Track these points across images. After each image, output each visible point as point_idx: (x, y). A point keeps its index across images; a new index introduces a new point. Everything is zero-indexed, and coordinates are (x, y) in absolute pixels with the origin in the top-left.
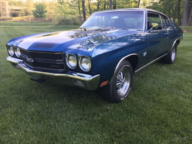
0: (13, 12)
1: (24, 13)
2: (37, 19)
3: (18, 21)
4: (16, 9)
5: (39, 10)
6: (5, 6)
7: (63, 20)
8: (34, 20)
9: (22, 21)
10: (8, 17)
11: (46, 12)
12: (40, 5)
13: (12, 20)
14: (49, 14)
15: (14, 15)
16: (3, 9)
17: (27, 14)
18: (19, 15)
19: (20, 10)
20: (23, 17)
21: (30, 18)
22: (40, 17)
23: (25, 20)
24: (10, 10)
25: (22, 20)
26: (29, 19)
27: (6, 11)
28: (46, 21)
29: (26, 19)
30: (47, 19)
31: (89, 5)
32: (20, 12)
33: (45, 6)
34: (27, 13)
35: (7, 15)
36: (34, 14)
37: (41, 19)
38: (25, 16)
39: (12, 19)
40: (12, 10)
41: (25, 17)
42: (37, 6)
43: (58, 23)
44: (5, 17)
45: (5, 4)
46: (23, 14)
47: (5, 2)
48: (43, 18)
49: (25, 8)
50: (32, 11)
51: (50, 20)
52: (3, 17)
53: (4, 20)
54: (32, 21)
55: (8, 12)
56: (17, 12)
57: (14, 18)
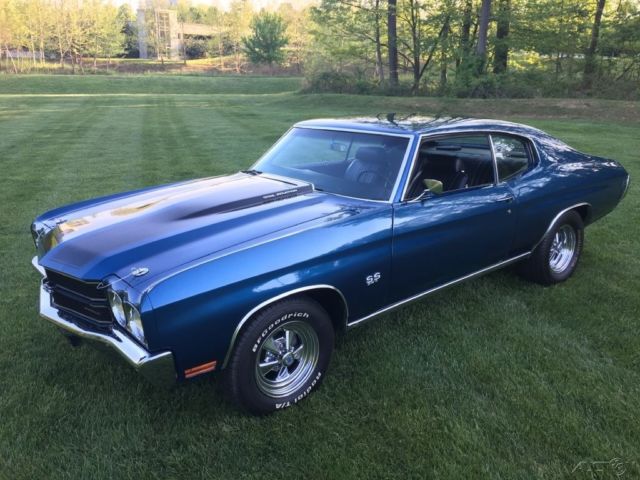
0: (190, 42)
1: (220, 46)
2: (258, 67)
3: (203, 72)
4: (200, 34)
5: (264, 37)
6: (168, 24)
7: (325, 76)
8: (250, 68)
9: (213, 71)
10: (175, 59)
11: (285, 42)
12: (267, 22)
13: (185, 70)
14: (294, 49)
15: (193, 53)
16: (162, 34)
17: (229, 49)
18: (207, 54)
19: (209, 37)
20: (218, 59)
21: (236, 63)
22: (265, 59)
23: (223, 69)
24: (182, 37)
25: (215, 69)
26: (233, 66)
27: (169, 40)
28: (286, 70)
29: (226, 65)
30: (288, 65)
31: (415, 24)
32: (210, 43)
33: (282, 23)
34: (230, 47)
35: (172, 55)
36: (248, 50)
37: (271, 66)
38: (224, 55)
39: (185, 64)
40: (187, 36)
41: (224, 59)
42: (259, 26)
43: (309, 86)
44: (165, 59)
45: (167, 19)
46: (217, 49)
47: (167, 14)
48: (274, 62)
49: (225, 29)
50: (244, 40)
51: (298, 69)
52: (159, 59)
53: (162, 67)
54: (241, 72)
55: (175, 44)
56: (201, 42)
57: (190, 62)
